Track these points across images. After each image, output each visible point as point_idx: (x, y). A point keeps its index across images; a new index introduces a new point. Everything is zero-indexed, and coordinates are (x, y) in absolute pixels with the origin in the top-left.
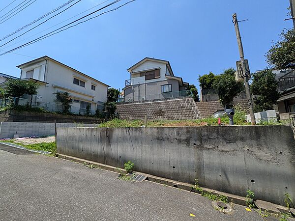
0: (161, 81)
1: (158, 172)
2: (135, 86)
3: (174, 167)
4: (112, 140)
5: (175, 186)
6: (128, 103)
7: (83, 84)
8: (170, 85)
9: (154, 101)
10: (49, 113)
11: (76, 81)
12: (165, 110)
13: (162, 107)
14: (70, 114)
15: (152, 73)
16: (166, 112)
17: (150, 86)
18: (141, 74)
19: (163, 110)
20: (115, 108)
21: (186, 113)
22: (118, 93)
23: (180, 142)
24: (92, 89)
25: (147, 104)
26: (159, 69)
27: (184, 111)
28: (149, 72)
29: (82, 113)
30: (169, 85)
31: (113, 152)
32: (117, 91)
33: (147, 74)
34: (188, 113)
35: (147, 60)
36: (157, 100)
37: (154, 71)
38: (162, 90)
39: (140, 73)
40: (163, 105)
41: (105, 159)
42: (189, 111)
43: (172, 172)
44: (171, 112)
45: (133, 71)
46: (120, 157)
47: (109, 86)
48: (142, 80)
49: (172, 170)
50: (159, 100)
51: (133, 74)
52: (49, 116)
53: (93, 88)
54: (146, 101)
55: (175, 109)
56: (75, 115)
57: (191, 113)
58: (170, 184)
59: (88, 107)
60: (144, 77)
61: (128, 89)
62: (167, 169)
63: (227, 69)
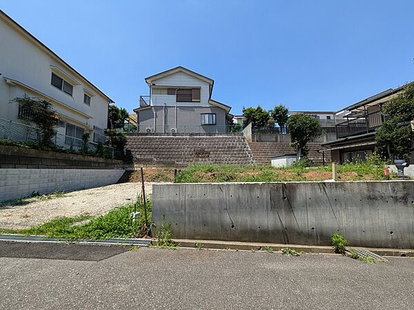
0: (201, 107)
1: (373, 241)
2: (158, 108)
3: (391, 233)
4: (295, 204)
5: (404, 255)
6: (146, 134)
7: (69, 89)
8: (214, 115)
9: (191, 135)
10: (11, 144)
11: (57, 81)
12: (210, 150)
13: (204, 145)
14: (56, 149)
15: (188, 93)
16: (211, 153)
17: (184, 112)
18: (171, 90)
19: (206, 150)
20: (125, 141)
21: (237, 155)
22: (125, 114)
23: (397, 200)
24: (85, 102)
25: (180, 139)
26: (199, 89)
27: (235, 152)
28: (183, 89)
29: (76, 149)
30: (212, 114)
31: (300, 223)
32: (124, 112)
33: (181, 92)
34: (241, 155)
35: (180, 70)
36: (197, 134)
37: (191, 90)
38: (203, 121)
39: (168, 89)
40: (205, 141)
41: (285, 236)
42: (241, 152)
43: (390, 239)
44: (218, 153)
45: (154, 83)
46: (313, 229)
47: (112, 102)
48: (171, 100)
49: (390, 237)
50: (199, 134)
51: (155, 88)
52: (10, 153)
53: (87, 99)
54: (179, 134)
55: (223, 149)
56: (64, 152)
57: (244, 155)
58: (397, 254)
59: (85, 137)
60: (174, 97)
61: (144, 111)
62: (383, 237)
63: (278, 105)
